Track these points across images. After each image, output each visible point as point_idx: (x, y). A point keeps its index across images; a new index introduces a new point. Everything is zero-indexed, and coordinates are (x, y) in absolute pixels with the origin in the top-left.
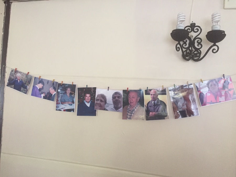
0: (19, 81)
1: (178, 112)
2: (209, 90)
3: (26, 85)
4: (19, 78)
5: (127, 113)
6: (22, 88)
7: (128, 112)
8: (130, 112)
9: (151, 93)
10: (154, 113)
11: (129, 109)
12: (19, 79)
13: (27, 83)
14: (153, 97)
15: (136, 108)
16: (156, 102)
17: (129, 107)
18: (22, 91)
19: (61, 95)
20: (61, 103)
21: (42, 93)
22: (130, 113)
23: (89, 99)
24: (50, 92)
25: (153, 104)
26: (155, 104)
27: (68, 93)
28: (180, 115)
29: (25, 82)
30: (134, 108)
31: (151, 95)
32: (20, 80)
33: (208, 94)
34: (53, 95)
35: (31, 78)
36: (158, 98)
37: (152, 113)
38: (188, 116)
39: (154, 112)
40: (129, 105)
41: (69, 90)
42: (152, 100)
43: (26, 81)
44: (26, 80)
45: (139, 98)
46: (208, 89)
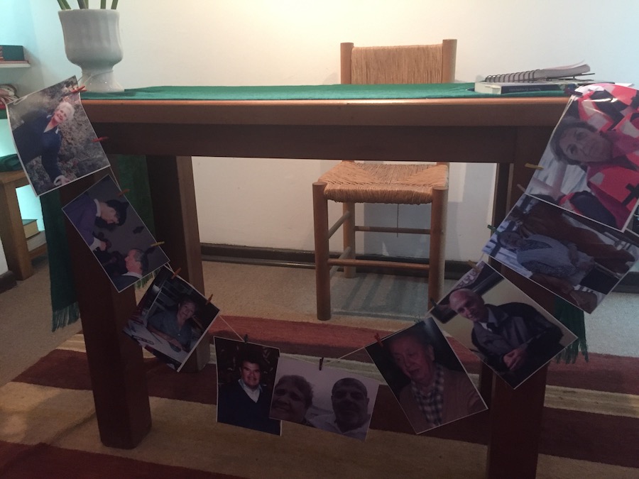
0: (49, 128)
1: (577, 288)
2: (584, 168)
3: (60, 164)
4: (57, 118)
5: (420, 408)
6: (39, 159)
7: (422, 404)
8: (428, 401)
9: (458, 307)
10: (516, 352)
11: (419, 393)
12: (55, 121)
13: (71, 163)
14: (471, 314)
15: (437, 382)
16: (492, 319)
17: (415, 389)
18: (32, 167)
19: (158, 304)
20: (146, 324)
21: (101, 237)
22: (430, 405)
23: (255, 379)
24: (127, 259)
25: (490, 330)
26: (497, 326)
27: (183, 316)
28: (595, 292)
29: (66, 153)
30: (434, 384)
31: (461, 310)
32: (55, 128)
33: (592, 180)
34: (128, 274)
35: (99, 163)
36: (488, 305)
37: (511, 356)
38: (619, 274)
39: (513, 349)
40: (414, 383)
41: (188, 310)
42: (475, 322)
43: (72, 156)
44: (75, 151)
45: (431, 349)
46: (579, 169)
